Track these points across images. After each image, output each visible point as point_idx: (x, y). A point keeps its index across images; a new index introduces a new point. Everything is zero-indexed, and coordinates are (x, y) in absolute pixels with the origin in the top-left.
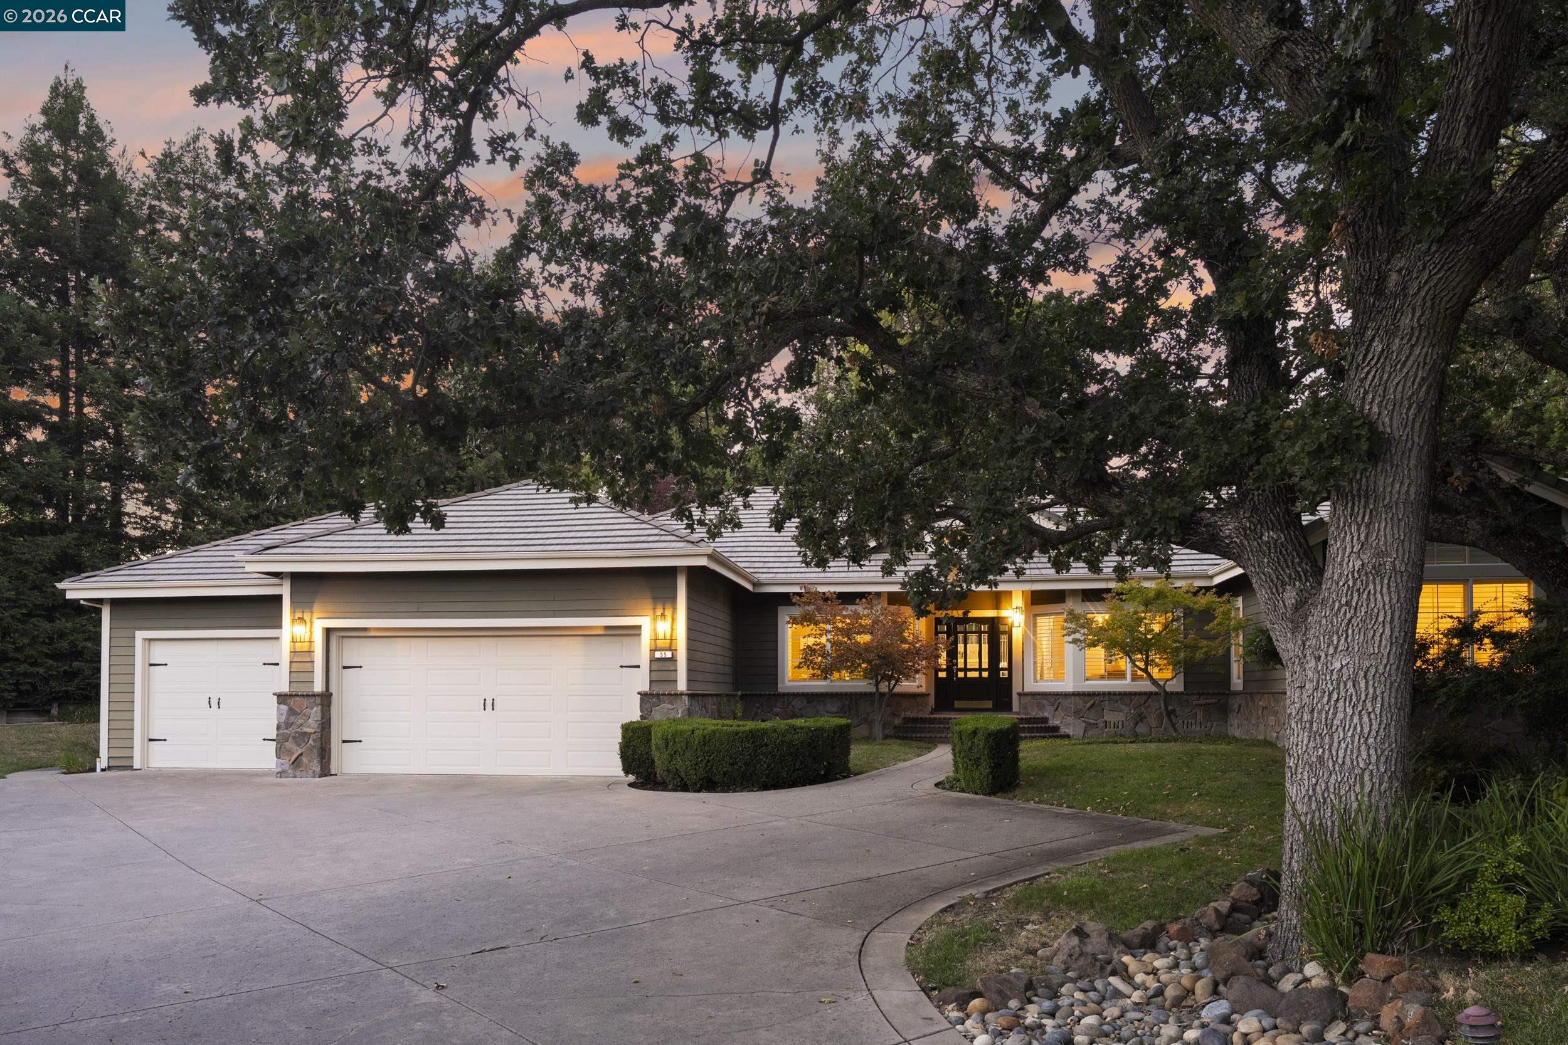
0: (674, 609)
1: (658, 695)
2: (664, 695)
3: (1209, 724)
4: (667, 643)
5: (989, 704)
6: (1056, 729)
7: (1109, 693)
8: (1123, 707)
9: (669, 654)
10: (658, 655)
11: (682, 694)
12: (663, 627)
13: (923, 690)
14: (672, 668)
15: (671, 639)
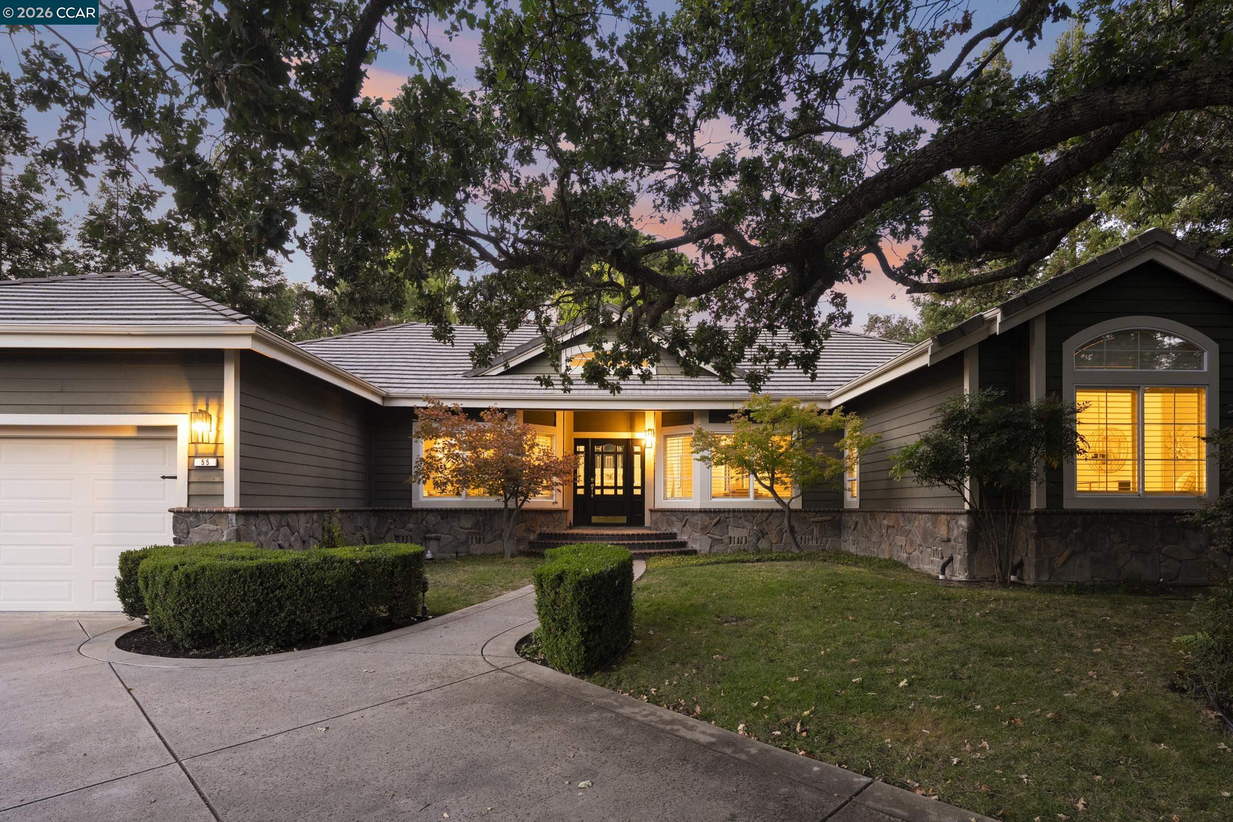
0: (221, 405)
1: (196, 513)
2: (203, 512)
3: (824, 540)
4: (211, 449)
5: (623, 519)
6: (684, 544)
7: (734, 511)
8: (746, 523)
9: (212, 462)
10: (198, 462)
11: (227, 512)
12: (203, 428)
13: (559, 506)
14: (217, 479)
15: (216, 444)
